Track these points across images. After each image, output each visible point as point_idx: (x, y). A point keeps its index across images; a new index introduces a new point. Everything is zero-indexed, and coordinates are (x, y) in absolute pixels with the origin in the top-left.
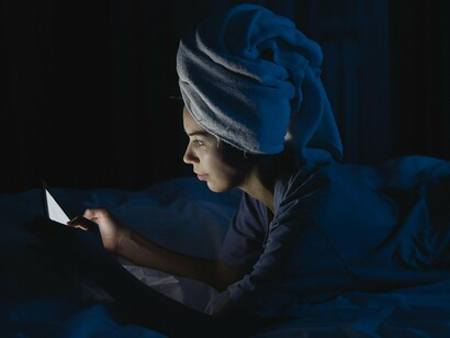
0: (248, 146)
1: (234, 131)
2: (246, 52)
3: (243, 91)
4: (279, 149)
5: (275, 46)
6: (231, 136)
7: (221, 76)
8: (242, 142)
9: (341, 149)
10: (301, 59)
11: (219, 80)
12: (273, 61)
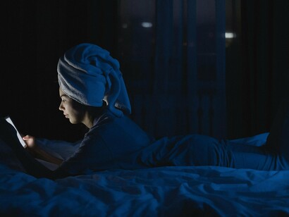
0: (83, 101)
1: (76, 94)
2: (82, 61)
3: (80, 77)
4: (100, 105)
5: (96, 59)
6: (75, 96)
7: (72, 71)
8: (80, 99)
9: (130, 109)
10: (109, 65)
11: (71, 72)
12: (95, 65)
